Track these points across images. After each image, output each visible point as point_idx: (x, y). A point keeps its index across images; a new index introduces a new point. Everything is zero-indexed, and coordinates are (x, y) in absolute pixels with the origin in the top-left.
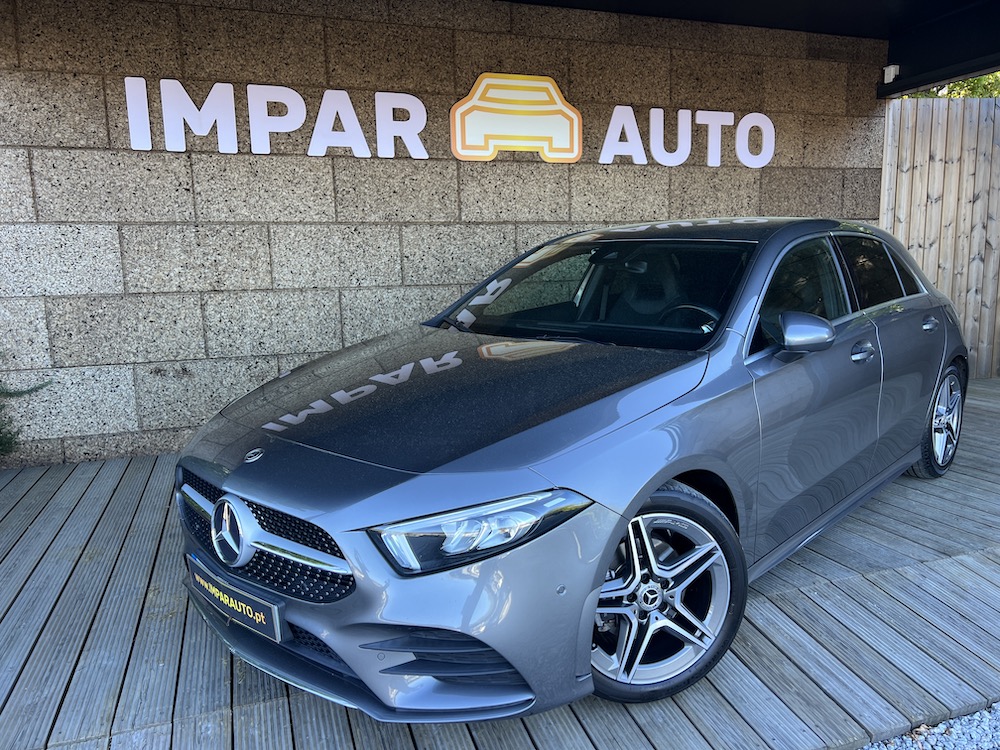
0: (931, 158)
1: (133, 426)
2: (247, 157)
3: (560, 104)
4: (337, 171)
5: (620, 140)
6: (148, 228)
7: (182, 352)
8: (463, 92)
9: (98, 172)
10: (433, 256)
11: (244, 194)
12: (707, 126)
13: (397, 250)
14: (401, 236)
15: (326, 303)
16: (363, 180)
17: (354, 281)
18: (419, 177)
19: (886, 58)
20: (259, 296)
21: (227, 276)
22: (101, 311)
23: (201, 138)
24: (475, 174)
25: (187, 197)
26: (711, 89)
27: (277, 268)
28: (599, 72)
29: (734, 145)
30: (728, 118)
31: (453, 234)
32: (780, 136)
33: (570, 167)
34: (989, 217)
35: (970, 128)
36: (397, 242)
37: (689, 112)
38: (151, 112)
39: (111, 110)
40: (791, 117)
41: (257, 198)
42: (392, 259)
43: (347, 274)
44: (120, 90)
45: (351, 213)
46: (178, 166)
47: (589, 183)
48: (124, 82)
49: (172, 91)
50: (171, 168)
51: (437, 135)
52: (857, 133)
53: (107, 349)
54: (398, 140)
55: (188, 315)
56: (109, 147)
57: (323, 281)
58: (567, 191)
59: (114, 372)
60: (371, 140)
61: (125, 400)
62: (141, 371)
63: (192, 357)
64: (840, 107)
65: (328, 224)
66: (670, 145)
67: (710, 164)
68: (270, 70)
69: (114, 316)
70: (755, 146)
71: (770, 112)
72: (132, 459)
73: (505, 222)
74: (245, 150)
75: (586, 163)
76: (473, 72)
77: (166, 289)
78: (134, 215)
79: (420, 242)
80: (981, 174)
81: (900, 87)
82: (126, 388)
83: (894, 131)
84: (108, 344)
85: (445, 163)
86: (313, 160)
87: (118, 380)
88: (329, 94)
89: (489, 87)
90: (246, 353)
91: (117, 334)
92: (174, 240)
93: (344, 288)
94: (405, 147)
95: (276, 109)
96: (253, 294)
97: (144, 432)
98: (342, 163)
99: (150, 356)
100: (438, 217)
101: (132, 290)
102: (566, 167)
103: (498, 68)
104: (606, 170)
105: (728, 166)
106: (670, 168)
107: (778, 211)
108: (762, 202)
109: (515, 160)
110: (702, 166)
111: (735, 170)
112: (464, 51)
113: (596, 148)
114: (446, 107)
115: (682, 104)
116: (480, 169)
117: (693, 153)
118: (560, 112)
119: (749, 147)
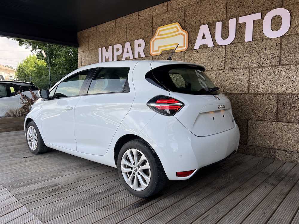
3: (181, 31)
5: (203, 39)
12: (245, 23)
26: (249, 5)
28: (196, 15)
29: (262, 28)
30: (258, 16)
39: (97, 56)
44: (98, 51)
49: (104, 49)
51: (147, 50)
54: (139, 52)
60: (133, 54)
66: (225, 36)
67: (246, 41)
75: (190, 50)
85: (149, 57)
89: (160, 31)
94: (140, 54)
95: (118, 50)
102: (183, 52)
103: (163, 24)
104: (197, 51)
105: (258, 40)
106: (226, 46)
107: (294, 59)
108: (282, 55)
109: (167, 53)
110: (243, 42)
111: (263, 41)
112: (155, 22)
113: (194, 44)
114: (150, 40)
115: (232, 17)
116: (158, 58)
117: (238, 37)
118: (181, 34)
119: (271, 28)
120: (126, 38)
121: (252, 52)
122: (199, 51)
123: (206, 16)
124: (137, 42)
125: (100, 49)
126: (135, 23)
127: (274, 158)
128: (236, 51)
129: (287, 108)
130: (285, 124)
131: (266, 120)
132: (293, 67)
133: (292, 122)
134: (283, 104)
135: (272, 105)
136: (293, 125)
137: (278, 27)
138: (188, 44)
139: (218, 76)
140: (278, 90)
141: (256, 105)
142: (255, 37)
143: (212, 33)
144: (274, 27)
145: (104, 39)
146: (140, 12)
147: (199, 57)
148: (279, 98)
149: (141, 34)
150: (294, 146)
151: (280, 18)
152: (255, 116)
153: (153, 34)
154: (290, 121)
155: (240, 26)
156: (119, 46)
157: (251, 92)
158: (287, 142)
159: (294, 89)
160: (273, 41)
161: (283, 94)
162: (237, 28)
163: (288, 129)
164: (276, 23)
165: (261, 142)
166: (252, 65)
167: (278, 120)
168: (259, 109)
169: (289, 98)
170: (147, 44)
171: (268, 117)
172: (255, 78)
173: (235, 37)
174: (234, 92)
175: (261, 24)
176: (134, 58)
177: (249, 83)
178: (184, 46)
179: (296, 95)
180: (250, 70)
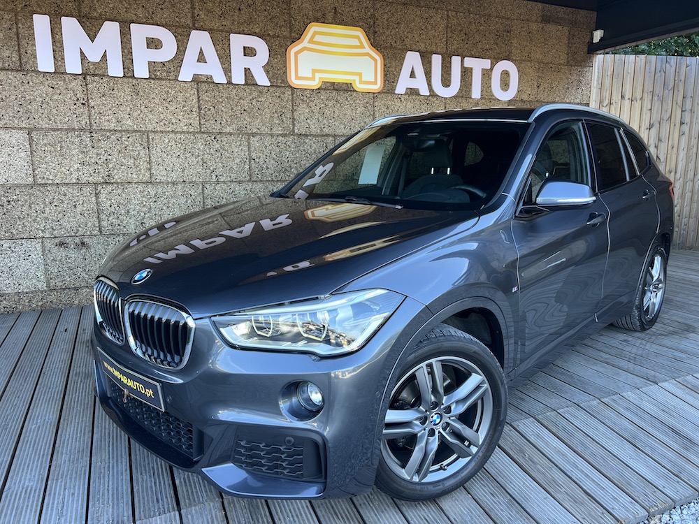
0: (622, 97)
1: (42, 286)
2: (130, 80)
3: (368, 49)
4: (201, 93)
5: (411, 77)
6: (52, 133)
7: (80, 229)
8: (297, 36)
9: (12, 88)
10: (274, 159)
11: (129, 109)
12: (471, 69)
13: (247, 154)
14: (249, 143)
15: (192, 193)
16: (221, 100)
17: (214, 177)
18: (263, 100)
19: (595, 24)
20: (140, 187)
21: (115, 171)
22: (15, 197)
23: (94, 64)
24: (305, 99)
25: (84, 110)
26: (475, 42)
27: (154, 167)
28: (396, 26)
29: (490, 83)
30: (486, 64)
31: (288, 143)
32: (522, 78)
33: (375, 96)
34: (660, 140)
35: (649, 77)
36: (247, 148)
37: (459, 58)
38: (54, 42)
39: (22, 39)
40: (529, 65)
41: (139, 112)
42: (242, 161)
43: (208, 171)
44: (29, 24)
45: (210, 125)
46: (76, 85)
47: (388, 108)
48: (32, 18)
49: (70, 25)
50: (70, 86)
51: (277, 69)
52: (574, 78)
53: (20, 227)
54: (247, 71)
55: (86, 201)
56: (20, 68)
57: (190, 177)
58: (372, 113)
59: (27, 245)
60: (227, 70)
61: (36, 266)
62: (48, 244)
63: (88, 233)
64: (563, 58)
65: (193, 133)
66: (446, 82)
67: (473, 97)
68: (149, 13)
69: (26, 201)
70: (505, 85)
71: (516, 60)
72: (42, 312)
73: (326, 135)
74: (129, 75)
75: (386, 93)
76: (304, 22)
77: (67, 181)
78: (41, 122)
79: (264, 149)
80: (656, 108)
81: (603, 46)
82: (36, 256)
83: (598, 77)
84: (21, 223)
85: (282, 89)
86: (182, 84)
87: (30, 251)
88: (194, 33)
89: (315, 33)
90: (130, 231)
91: (28, 215)
92: (73, 143)
93: (206, 182)
94: (252, 76)
96: (136, 185)
97: (51, 290)
98: (204, 87)
99: (55, 232)
100: (278, 130)
101: (40, 181)
102: (371, 95)
103: (322, 19)
104: (400, 98)
106: (445, 99)
109: (334, 89)
110: (468, 97)
111: (490, 101)
112: (297, 5)
113: (393, 82)
114: (285, 47)
115: (455, 52)
117: (463, 89)
118: (368, 54)
122: (403, 100)
137: (507, 87)
144: (503, 85)
151: (508, 75)
153: (293, 35)
155: (465, 72)
160: (501, 105)
170: (275, 54)
175: (491, 78)
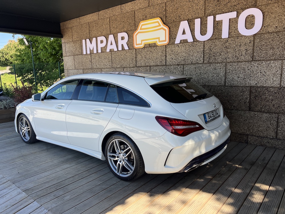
2: (98, 54)
3: (162, 26)
4: (112, 55)
5: (183, 34)
6: (86, 70)
9: (81, 59)
11: (98, 62)
12: (222, 21)
16: (116, 56)
25: (91, 63)
28: (176, 11)
29: (237, 26)
30: (233, 15)
39: (82, 47)
44: (82, 42)
49: (88, 40)
50: (88, 57)
51: (130, 43)
54: (122, 45)
56: (82, 54)
58: (165, 55)
60: (117, 46)
65: (110, 68)
66: (203, 32)
67: (223, 37)
68: (101, 33)
71: (260, 6)
73: (147, 66)
75: (170, 44)
76: (139, 22)
85: (133, 50)
86: (108, 53)
89: (142, 25)
94: (124, 47)
95: (102, 42)
102: (165, 46)
104: (178, 46)
105: (234, 37)
106: (204, 42)
107: (266, 55)
108: (255, 52)
109: (150, 47)
110: (220, 38)
111: (238, 38)
112: (137, 16)
113: (175, 38)
114: (133, 34)
115: (210, 14)
116: (141, 51)
117: (215, 34)
118: (162, 28)
119: (245, 26)
120: (109, 30)
121: (228, 48)
122: (179, 46)
123: (186, 12)
124: (120, 35)
125: (84, 41)
126: (118, 16)
127: (247, 143)
128: (214, 46)
129: (258, 99)
130: (257, 113)
131: (240, 109)
132: (264, 63)
133: (263, 111)
134: (255, 95)
135: (246, 96)
136: (263, 114)
137: (252, 26)
138: (170, 38)
139: (197, 69)
140: (251, 83)
141: (232, 96)
142: (231, 34)
143: (192, 29)
144: (248, 25)
145: (88, 31)
146: (122, 5)
147: (179, 51)
148: (252, 90)
149: (124, 27)
150: (264, 132)
151: (253, 17)
152: (230, 106)
153: (136, 28)
154: (261, 111)
155: (218, 23)
156: (103, 38)
157: (227, 85)
158: (258, 128)
159: (264, 83)
160: (247, 39)
161: (255, 87)
162: (215, 25)
163: (259, 118)
164: (250, 22)
165: (236, 129)
166: (228, 60)
167: (250, 109)
168: (234, 100)
169: (260, 90)
170: (131, 37)
171: (242, 107)
172: (231, 72)
173: (213, 34)
174: (211, 84)
175: (237, 22)
176: (118, 50)
177: (225, 76)
178: (165, 41)
179: (267, 88)
180: (226, 64)
